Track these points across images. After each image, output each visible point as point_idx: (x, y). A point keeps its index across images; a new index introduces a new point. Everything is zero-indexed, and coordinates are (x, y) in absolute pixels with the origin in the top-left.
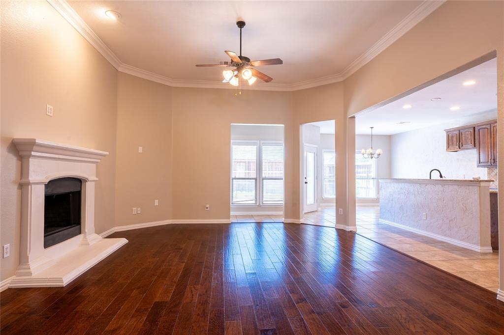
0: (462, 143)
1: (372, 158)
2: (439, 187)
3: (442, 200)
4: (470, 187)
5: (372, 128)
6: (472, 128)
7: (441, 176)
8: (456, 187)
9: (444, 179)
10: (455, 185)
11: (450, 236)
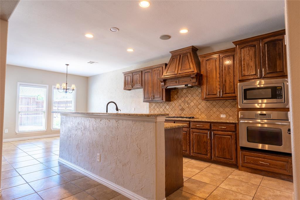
0: (134, 83)
1: (66, 92)
2: (113, 123)
3: (116, 138)
4: (146, 123)
5: (67, 65)
6: (141, 72)
7: (117, 109)
8: (130, 122)
9: (119, 112)
10: (129, 120)
11: (123, 185)
